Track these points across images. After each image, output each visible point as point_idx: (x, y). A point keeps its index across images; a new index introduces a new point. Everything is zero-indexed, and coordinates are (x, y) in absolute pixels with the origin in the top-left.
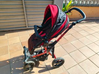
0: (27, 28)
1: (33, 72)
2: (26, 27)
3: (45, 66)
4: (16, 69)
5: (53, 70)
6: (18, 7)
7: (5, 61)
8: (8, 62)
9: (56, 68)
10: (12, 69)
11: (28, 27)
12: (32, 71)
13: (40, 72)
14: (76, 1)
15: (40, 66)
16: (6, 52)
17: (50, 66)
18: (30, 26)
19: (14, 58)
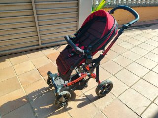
0: (41, 46)
1: (70, 108)
2: (39, 45)
3: (85, 97)
4: (42, 108)
5: (98, 100)
6: (25, 14)
7: (19, 100)
8: (24, 100)
9: (101, 97)
10: (36, 109)
11: (42, 44)
12: (68, 107)
13: (80, 106)
14: (109, 1)
15: (77, 98)
16: (18, 87)
17: (92, 95)
18: (46, 44)
19: (32, 94)
